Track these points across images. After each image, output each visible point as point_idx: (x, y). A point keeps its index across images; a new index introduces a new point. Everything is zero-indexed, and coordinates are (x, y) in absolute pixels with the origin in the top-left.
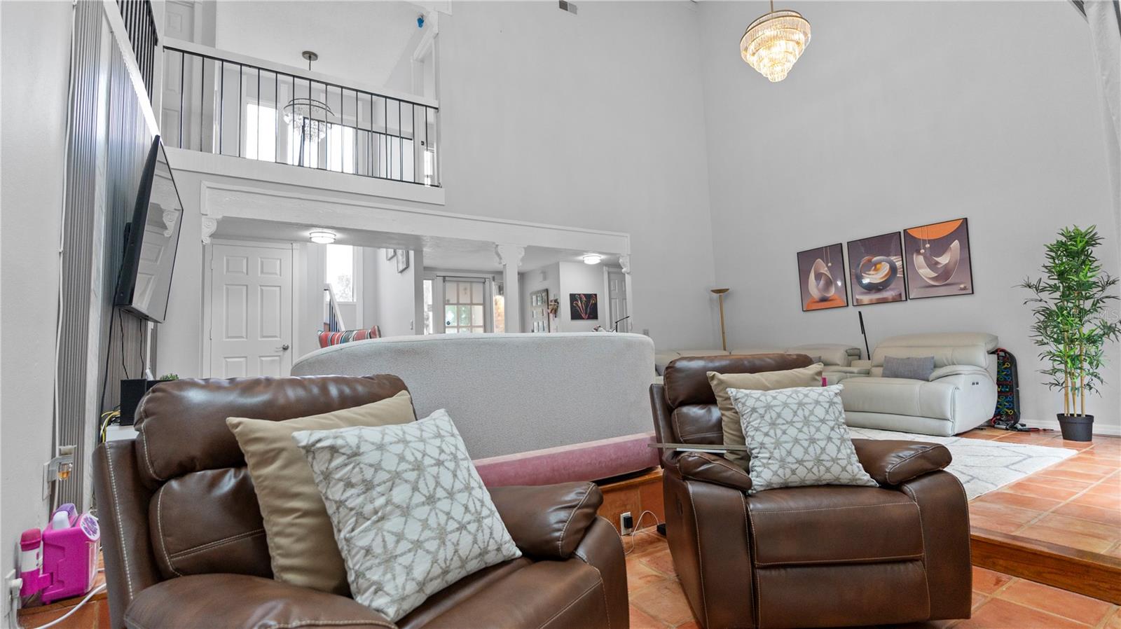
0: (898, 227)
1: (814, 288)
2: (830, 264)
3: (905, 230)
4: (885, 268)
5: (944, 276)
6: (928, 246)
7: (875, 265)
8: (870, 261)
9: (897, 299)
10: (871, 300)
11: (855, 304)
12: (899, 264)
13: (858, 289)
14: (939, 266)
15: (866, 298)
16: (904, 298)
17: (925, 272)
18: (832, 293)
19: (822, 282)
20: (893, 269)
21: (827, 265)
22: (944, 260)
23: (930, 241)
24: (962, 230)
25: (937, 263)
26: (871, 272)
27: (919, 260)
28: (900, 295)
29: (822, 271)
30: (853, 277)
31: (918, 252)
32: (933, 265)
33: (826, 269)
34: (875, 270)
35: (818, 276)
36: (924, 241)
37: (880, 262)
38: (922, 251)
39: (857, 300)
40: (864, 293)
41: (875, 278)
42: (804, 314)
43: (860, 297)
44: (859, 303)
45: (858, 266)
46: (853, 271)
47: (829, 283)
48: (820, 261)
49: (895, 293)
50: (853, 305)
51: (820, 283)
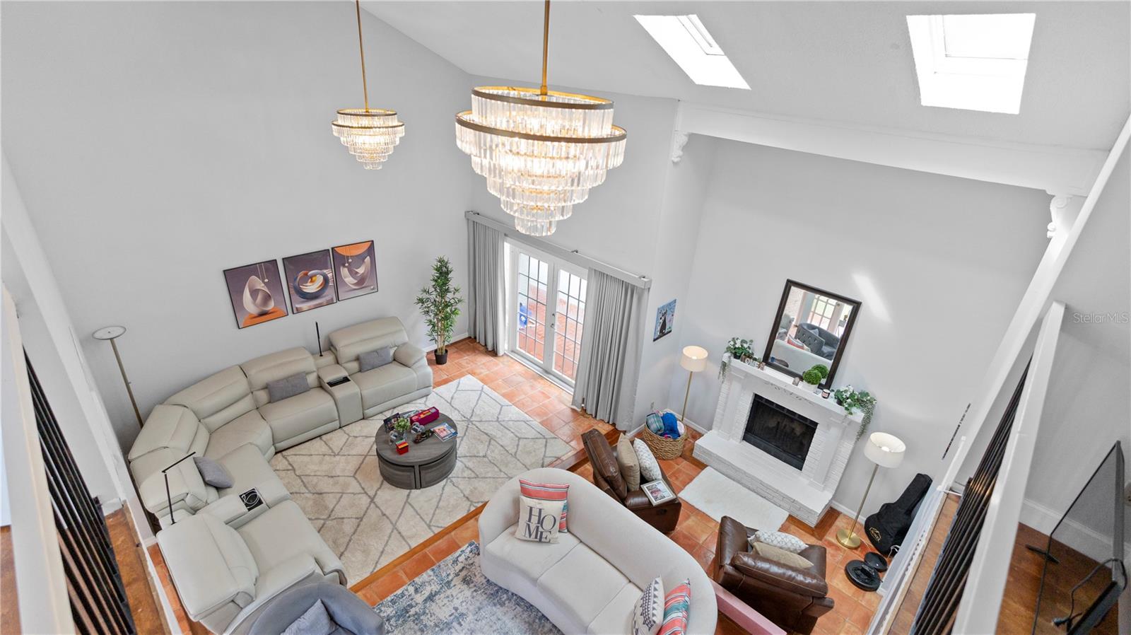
0: (328, 247)
1: (249, 304)
2: (266, 280)
3: (333, 249)
4: (320, 280)
5: (361, 282)
6: (350, 260)
7: (311, 278)
8: (306, 274)
9: (330, 302)
10: (309, 306)
11: (295, 311)
12: (330, 275)
13: (296, 297)
14: (359, 275)
15: (305, 306)
16: (335, 301)
17: (350, 280)
18: (271, 306)
19: (260, 297)
20: (326, 280)
21: (263, 281)
22: (361, 270)
23: (353, 257)
24: (370, 249)
25: (357, 273)
26: (308, 284)
27: (344, 271)
28: (332, 299)
29: (259, 288)
30: (293, 291)
31: (344, 266)
32: (353, 273)
33: (263, 285)
34: (311, 282)
35: (254, 293)
36: (348, 257)
37: (315, 275)
38: (347, 265)
39: (297, 308)
40: (303, 302)
41: (311, 288)
42: (239, 330)
43: (298, 306)
44: (299, 311)
45: (295, 279)
46: (291, 284)
47: (267, 298)
48: (253, 277)
49: (328, 298)
50: (293, 313)
51: (256, 299)
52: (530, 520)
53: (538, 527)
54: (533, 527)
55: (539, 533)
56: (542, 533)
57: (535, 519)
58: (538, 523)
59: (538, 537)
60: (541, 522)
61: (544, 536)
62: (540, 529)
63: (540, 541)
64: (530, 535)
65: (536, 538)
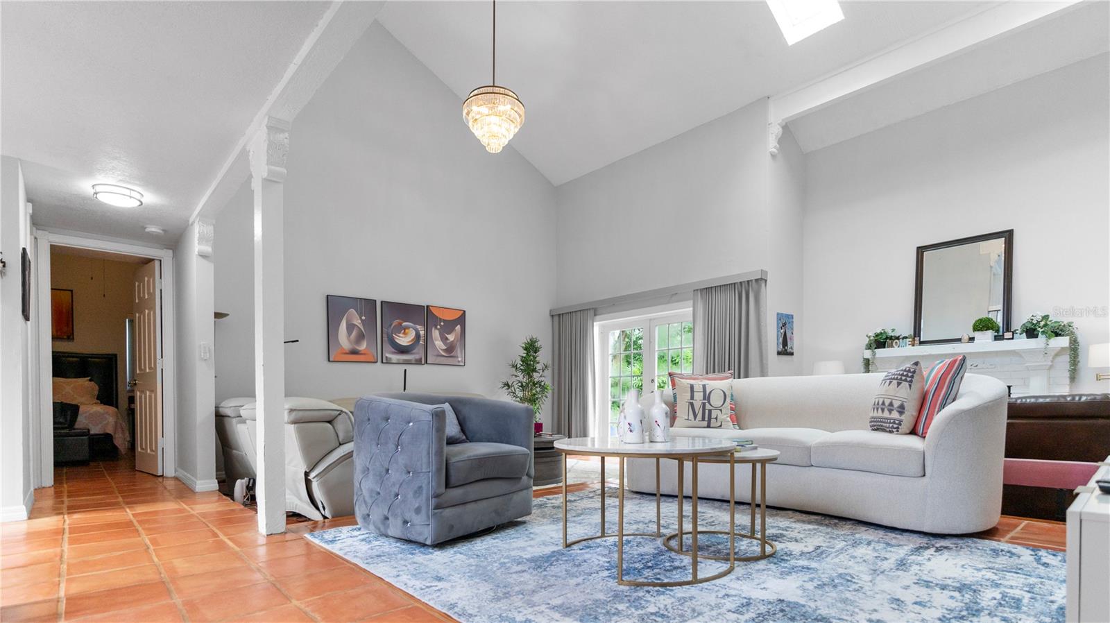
0: (424, 304)
1: (344, 339)
2: (363, 318)
3: (427, 306)
4: (412, 334)
5: (450, 349)
6: (442, 324)
7: (405, 330)
8: (400, 324)
9: (418, 362)
10: (398, 360)
11: (384, 361)
12: (422, 333)
13: (387, 347)
14: (448, 341)
15: (395, 358)
16: (423, 362)
17: (439, 344)
18: (363, 346)
19: (354, 333)
20: (418, 336)
21: (361, 318)
22: (451, 337)
23: (444, 321)
24: (462, 319)
25: (447, 339)
26: (401, 335)
27: (436, 334)
28: (421, 359)
29: (355, 323)
30: (385, 338)
31: (436, 328)
32: (444, 339)
33: (360, 321)
34: (404, 333)
35: (350, 327)
36: (440, 319)
37: (408, 328)
38: (439, 327)
39: (386, 357)
40: (394, 353)
41: (403, 340)
42: (329, 363)
43: (389, 355)
44: (389, 362)
45: (390, 326)
46: (385, 330)
47: (361, 337)
48: (352, 310)
49: (417, 357)
50: (382, 362)
51: (351, 334)
52: (692, 398)
53: (704, 405)
54: (697, 405)
55: (707, 412)
56: (710, 411)
57: (699, 396)
58: (704, 399)
59: (706, 419)
60: (707, 397)
61: (713, 416)
62: (708, 407)
63: (709, 426)
64: (695, 416)
65: (703, 419)
